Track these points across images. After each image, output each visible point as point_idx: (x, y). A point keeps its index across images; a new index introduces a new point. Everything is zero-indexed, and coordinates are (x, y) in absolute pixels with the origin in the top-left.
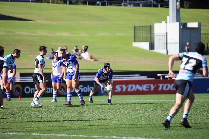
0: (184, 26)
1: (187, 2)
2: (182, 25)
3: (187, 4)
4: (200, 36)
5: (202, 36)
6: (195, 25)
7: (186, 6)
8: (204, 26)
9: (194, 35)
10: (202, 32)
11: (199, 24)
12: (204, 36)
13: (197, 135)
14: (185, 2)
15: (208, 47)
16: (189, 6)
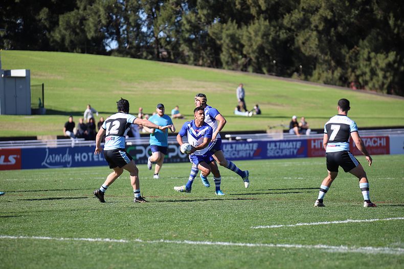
0: (7, 75)
1: (8, 40)
2: (3, 72)
3: (8, 43)
4: (30, 89)
5: (31, 88)
6: (21, 73)
7: (8, 45)
8: (34, 75)
9: (21, 87)
10: (32, 83)
11: (28, 72)
12: (35, 88)
14: (5, 41)
15: (40, 104)
16: (11, 47)
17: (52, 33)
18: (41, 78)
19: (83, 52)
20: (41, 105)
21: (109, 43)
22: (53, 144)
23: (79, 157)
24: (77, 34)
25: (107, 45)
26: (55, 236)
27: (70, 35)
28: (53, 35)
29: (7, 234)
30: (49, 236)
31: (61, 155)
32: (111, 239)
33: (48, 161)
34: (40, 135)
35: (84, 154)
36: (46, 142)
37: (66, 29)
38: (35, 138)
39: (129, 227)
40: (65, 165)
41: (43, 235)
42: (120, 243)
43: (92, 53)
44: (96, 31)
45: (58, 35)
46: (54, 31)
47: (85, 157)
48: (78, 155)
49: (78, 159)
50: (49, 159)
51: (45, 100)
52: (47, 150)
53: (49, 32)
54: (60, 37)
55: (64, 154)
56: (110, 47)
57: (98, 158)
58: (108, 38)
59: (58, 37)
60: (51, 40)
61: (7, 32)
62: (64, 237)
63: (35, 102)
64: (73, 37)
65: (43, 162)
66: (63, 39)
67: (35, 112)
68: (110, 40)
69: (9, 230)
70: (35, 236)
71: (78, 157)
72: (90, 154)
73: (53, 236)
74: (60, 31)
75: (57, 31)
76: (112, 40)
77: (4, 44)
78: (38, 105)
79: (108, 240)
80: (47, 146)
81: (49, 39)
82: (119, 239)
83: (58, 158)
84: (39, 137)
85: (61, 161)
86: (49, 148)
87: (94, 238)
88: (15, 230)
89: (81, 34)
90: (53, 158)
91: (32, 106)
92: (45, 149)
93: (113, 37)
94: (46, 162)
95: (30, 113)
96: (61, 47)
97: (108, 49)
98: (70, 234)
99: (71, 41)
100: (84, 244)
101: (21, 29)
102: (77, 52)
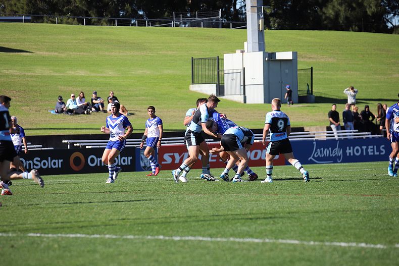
0: (271, 58)
1: (275, 19)
2: (267, 55)
3: (275, 22)
4: (296, 73)
5: (298, 72)
6: (288, 55)
7: (274, 24)
8: (303, 57)
9: (287, 71)
10: (299, 67)
11: (295, 54)
12: (302, 72)
13: (291, 230)
14: (271, 19)
15: (308, 90)
16: (278, 26)
17: (324, 9)
18: (311, 60)
19: (360, 30)
20: (310, 92)
21: (391, 18)
22: (322, 136)
23: (351, 151)
24: (353, 9)
25: (388, 21)
26: (304, 240)
27: (345, 10)
28: (326, 12)
29: (252, 236)
30: (298, 240)
31: (330, 149)
32: (367, 244)
33: (316, 156)
34: (307, 126)
35: (357, 147)
36: (314, 134)
37: (341, 4)
38: (302, 129)
39: (391, 231)
40: (334, 160)
41: (291, 238)
42: (377, 250)
43: (370, 31)
44: (376, 6)
45: (331, 11)
46: (326, 6)
47: (357, 151)
48: (350, 149)
49: (350, 153)
50: (317, 153)
51: (313, 85)
52: (315, 143)
53: (321, 9)
54: (333, 13)
55: (333, 148)
56: (391, 23)
57: (374, 152)
58: (389, 13)
59: (331, 14)
60: (324, 17)
61: (274, 9)
62: (315, 241)
63: (302, 88)
64: (348, 14)
65: (310, 156)
66: (337, 15)
67: (302, 100)
68: (392, 15)
69: (255, 232)
70: (282, 239)
71: (349, 151)
72: (364, 148)
73: (302, 240)
74: (334, 6)
75: (330, 6)
76: (394, 15)
77: (270, 23)
78: (306, 92)
79: (363, 245)
80: (314, 139)
81: (321, 16)
82: (376, 244)
83: (327, 152)
84: (306, 129)
85: (331, 155)
86: (316, 141)
87: (348, 242)
88: (261, 233)
89: (357, 9)
90: (321, 151)
91: (299, 93)
92: (312, 141)
93: (396, 12)
94: (313, 157)
95: (297, 101)
96: (335, 25)
97: (389, 25)
98: (321, 238)
99: (347, 18)
100: (335, 249)
101: (290, 6)
102: (353, 31)
